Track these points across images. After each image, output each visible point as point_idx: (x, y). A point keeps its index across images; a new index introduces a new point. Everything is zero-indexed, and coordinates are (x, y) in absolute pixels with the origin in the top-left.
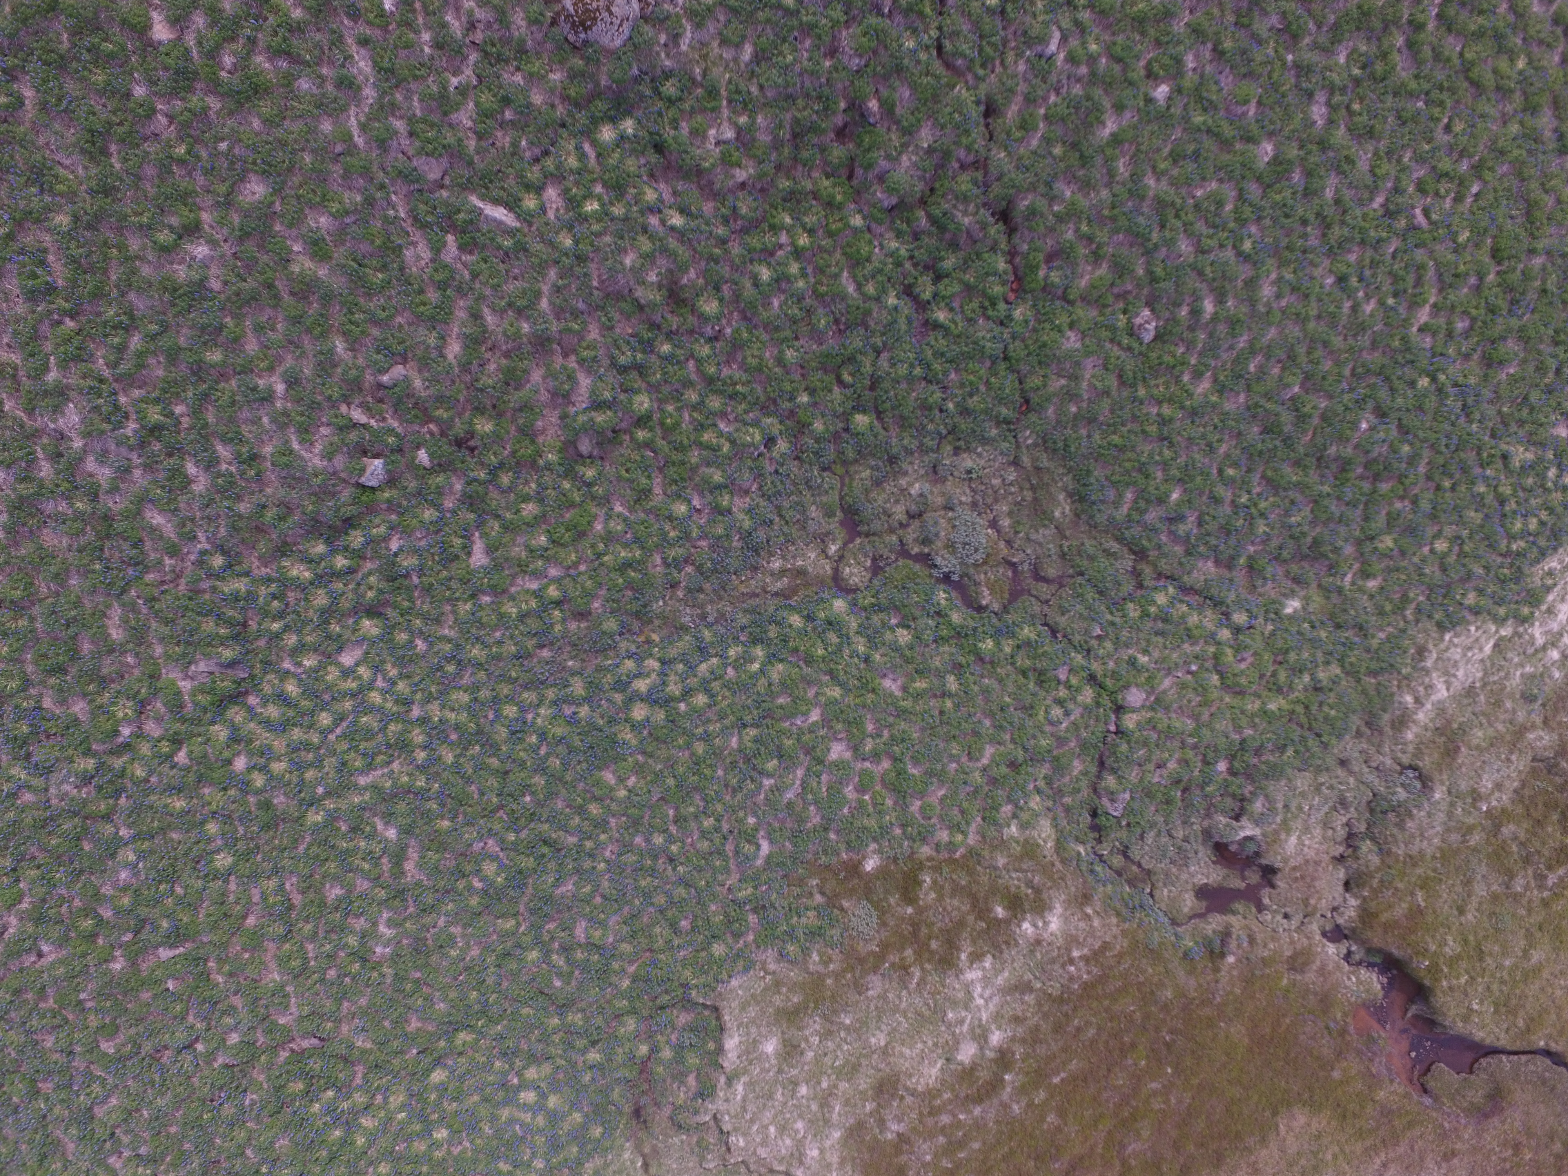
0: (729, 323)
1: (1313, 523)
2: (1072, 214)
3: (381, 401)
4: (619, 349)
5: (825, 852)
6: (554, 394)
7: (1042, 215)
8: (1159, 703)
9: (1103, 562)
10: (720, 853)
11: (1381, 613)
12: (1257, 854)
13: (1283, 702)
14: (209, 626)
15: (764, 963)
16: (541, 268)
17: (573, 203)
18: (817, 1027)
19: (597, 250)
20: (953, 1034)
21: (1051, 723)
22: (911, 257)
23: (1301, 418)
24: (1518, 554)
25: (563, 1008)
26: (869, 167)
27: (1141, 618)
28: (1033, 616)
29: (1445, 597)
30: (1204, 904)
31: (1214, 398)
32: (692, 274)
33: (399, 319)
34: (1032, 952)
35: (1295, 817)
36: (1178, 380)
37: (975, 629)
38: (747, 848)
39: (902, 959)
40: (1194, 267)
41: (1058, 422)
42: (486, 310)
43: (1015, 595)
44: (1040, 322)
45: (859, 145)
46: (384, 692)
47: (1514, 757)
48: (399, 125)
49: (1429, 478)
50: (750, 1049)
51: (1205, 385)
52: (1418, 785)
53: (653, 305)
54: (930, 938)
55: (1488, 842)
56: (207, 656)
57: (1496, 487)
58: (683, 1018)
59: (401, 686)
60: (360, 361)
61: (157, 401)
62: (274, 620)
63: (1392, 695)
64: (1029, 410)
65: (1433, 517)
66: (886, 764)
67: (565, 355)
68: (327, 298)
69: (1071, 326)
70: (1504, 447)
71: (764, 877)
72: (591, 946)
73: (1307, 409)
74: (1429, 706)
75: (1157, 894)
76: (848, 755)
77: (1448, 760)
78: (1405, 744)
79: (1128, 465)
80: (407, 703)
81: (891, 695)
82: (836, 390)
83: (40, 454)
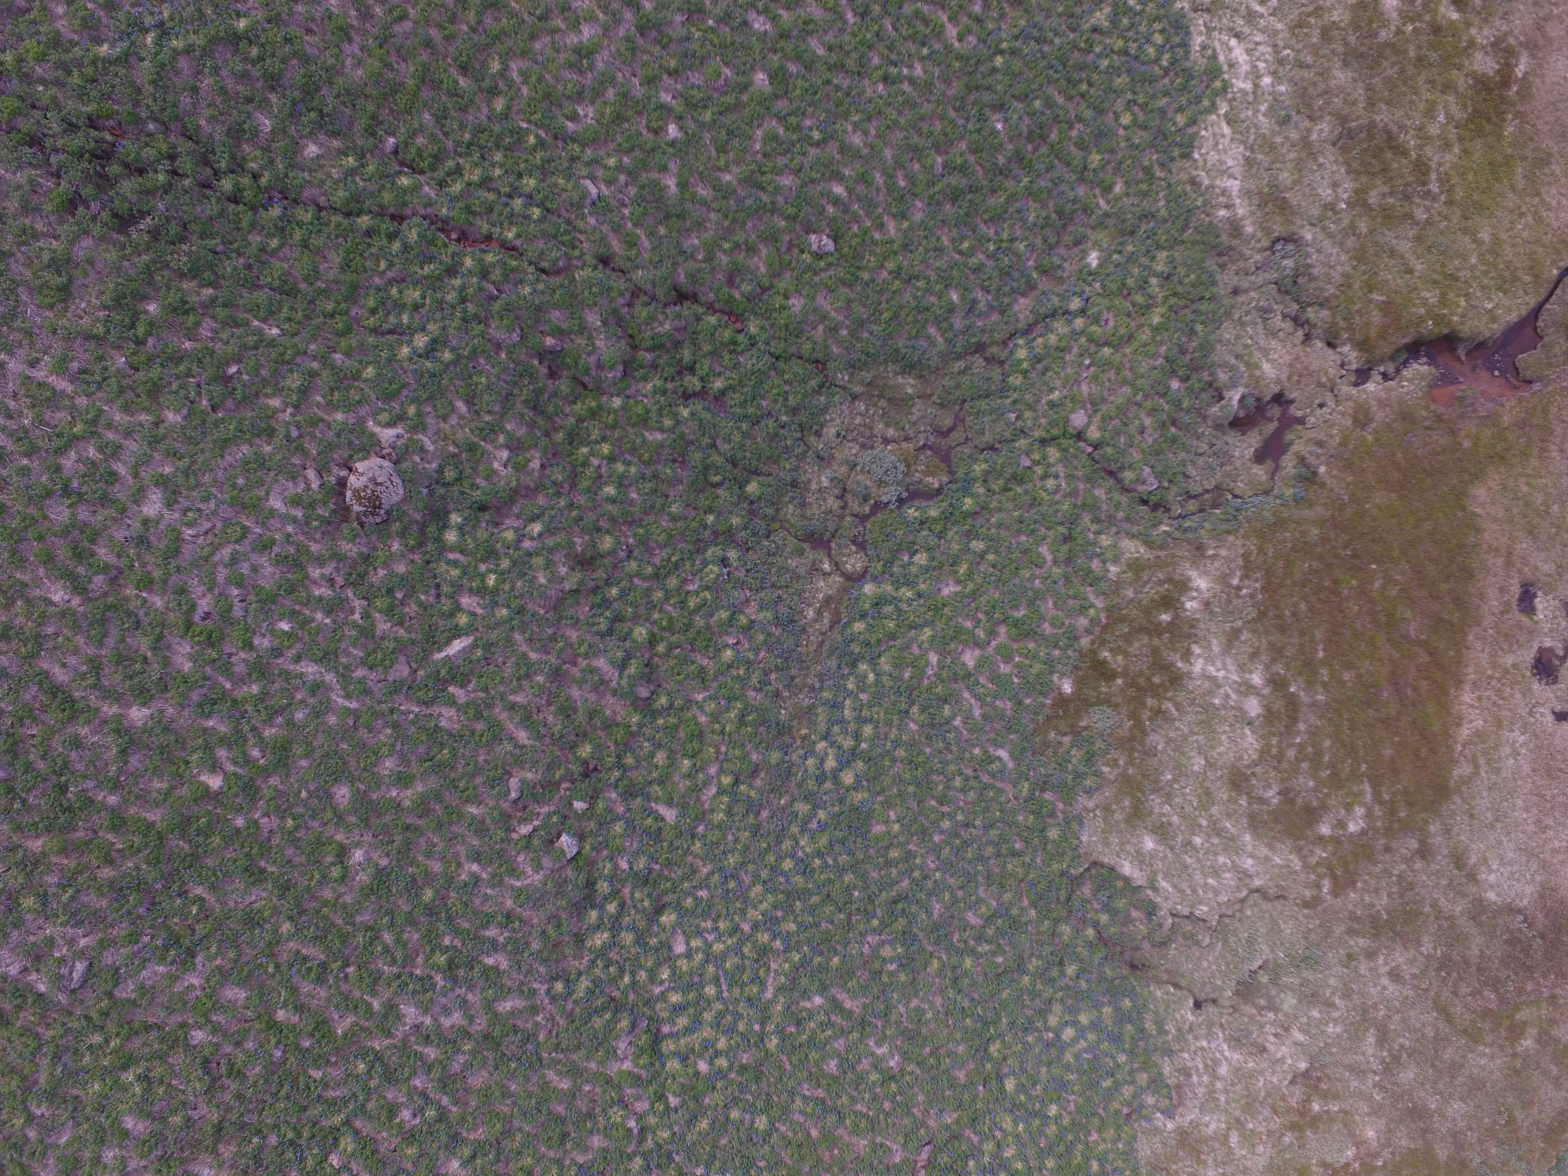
0: (627, 537)
1: (1044, 205)
2: (711, 249)
3: (525, 808)
4: (594, 624)
5: (1036, 714)
6: (595, 689)
7: (699, 271)
8: (1095, 404)
9: (966, 380)
10: (985, 787)
11: (1145, 195)
12: (1258, 400)
13: (1158, 310)
14: (598, 1023)
15: (1085, 808)
16: (510, 641)
17: (482, 591)
18: (1158, 801)
19: (522, 596)
20: (1233, 708)
21: (1055, 492)
22: (666, 379)
23: (963, 169)
24: (1172, 64)
25: (1021, 968)
26: (587, 370)
27: (1025, 377)
28: (970, 457)
29: (1166, 139)
30: (1269, 462)
31: (906, 224)
32: (578, 540)
33: (481, 758)
34: (1211, 613)
35: (1250, 354)
36: (874, 243)
37: (951, 505)
38: (995, 766)
39: (1151, 710)
40: (805, 184)
41: (846, 349)
42: (512, 697)
43: (946, 459)
44: (769, 318)
45: (569, 368)
46: (719, 939)
47: (1321, 160)
48: (360, 673)
49: (1070, 99)
50: (1141, 859)
51: (891, 226)
52: (1290, 247)
53: (581, 582)
54: (1149, 680)
55: (1373, 218)
56: (618, 1037)
57: (1112, 51)
58: (1087, 890)
59: (722, 925)
60: (491, 803)
61: (433, 951)
62: (622, 978)
63: (1210, 223)
64: (824, 364)
65: (1100, 112)
66: (1003, 630)
67: (575, 664)
68: (438, 796)
69: (786, 297)
70: (1087, 27)
71: (1024, 769)
72: (989, 919)
73: (959, 161)
74: (1238, 201)
75: (1237, 492)
76: (977, 652)
77: (1288, 212)
78: (1253, 236)
79: (910, 319)
80: (736, 929)
81: (956, 594)
82: (720, 492)
83: (420, 1049)
